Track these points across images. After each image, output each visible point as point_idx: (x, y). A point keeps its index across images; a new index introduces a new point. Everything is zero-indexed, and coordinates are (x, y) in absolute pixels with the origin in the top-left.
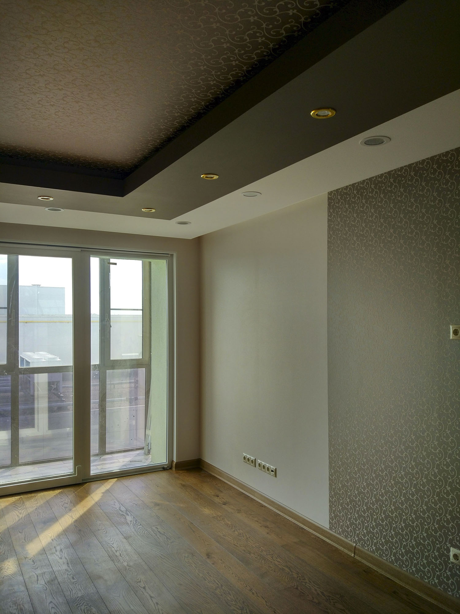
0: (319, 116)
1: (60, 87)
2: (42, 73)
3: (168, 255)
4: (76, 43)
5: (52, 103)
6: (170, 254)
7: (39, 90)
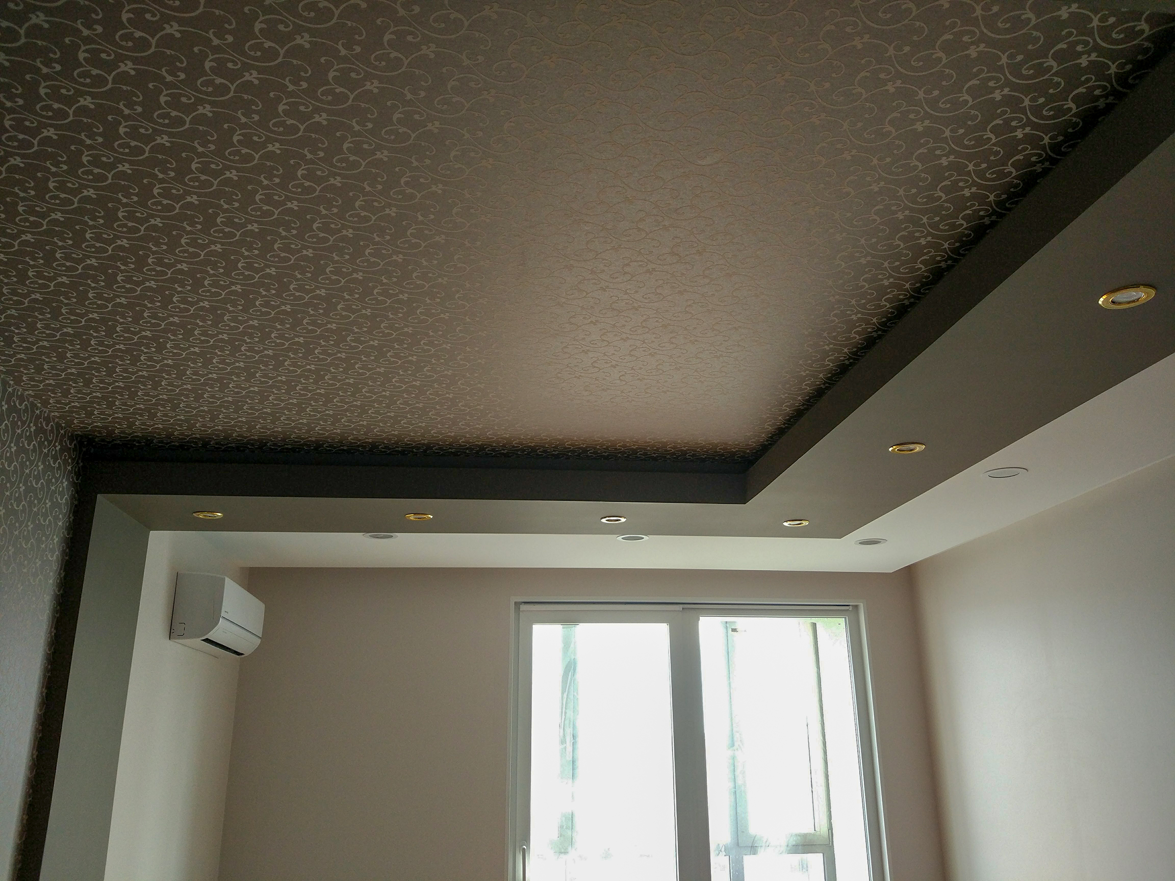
0: (1120, 303)
1: (624, 336)
2: (593, 319)
3: (847, 608)
4: (642, 263)
5: (614, 363)
6: (852, 606)
7: (592, 346)
